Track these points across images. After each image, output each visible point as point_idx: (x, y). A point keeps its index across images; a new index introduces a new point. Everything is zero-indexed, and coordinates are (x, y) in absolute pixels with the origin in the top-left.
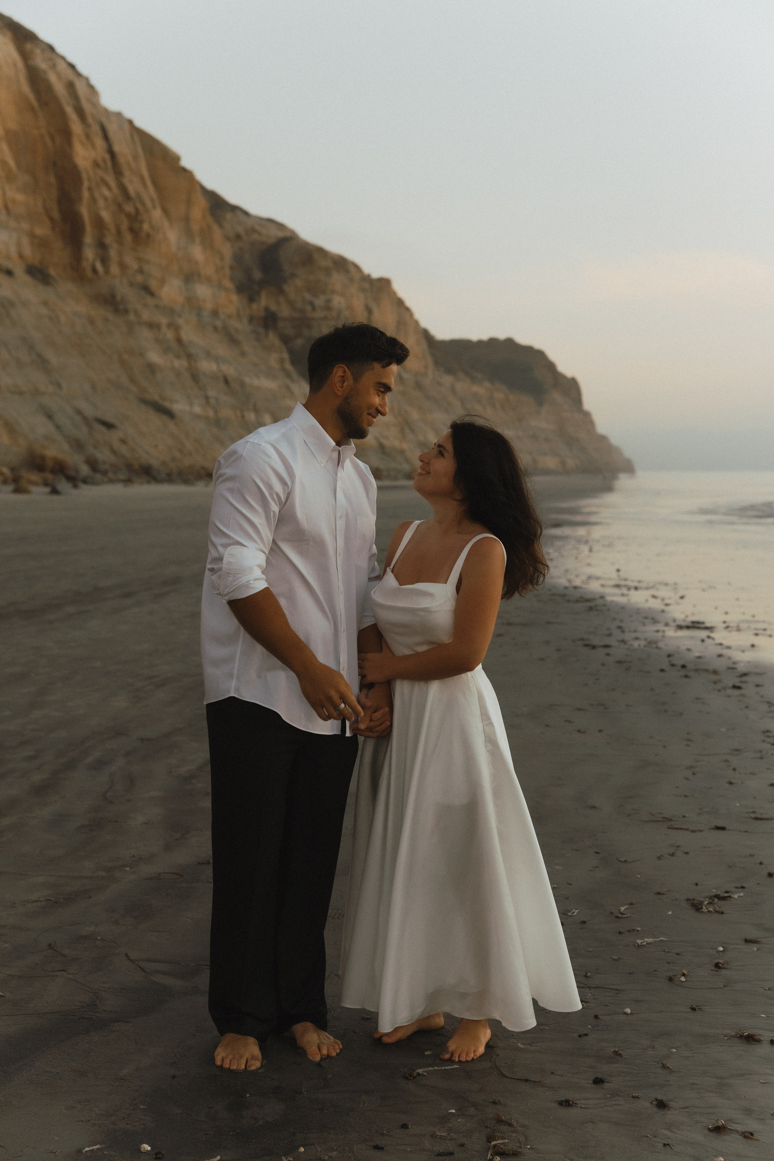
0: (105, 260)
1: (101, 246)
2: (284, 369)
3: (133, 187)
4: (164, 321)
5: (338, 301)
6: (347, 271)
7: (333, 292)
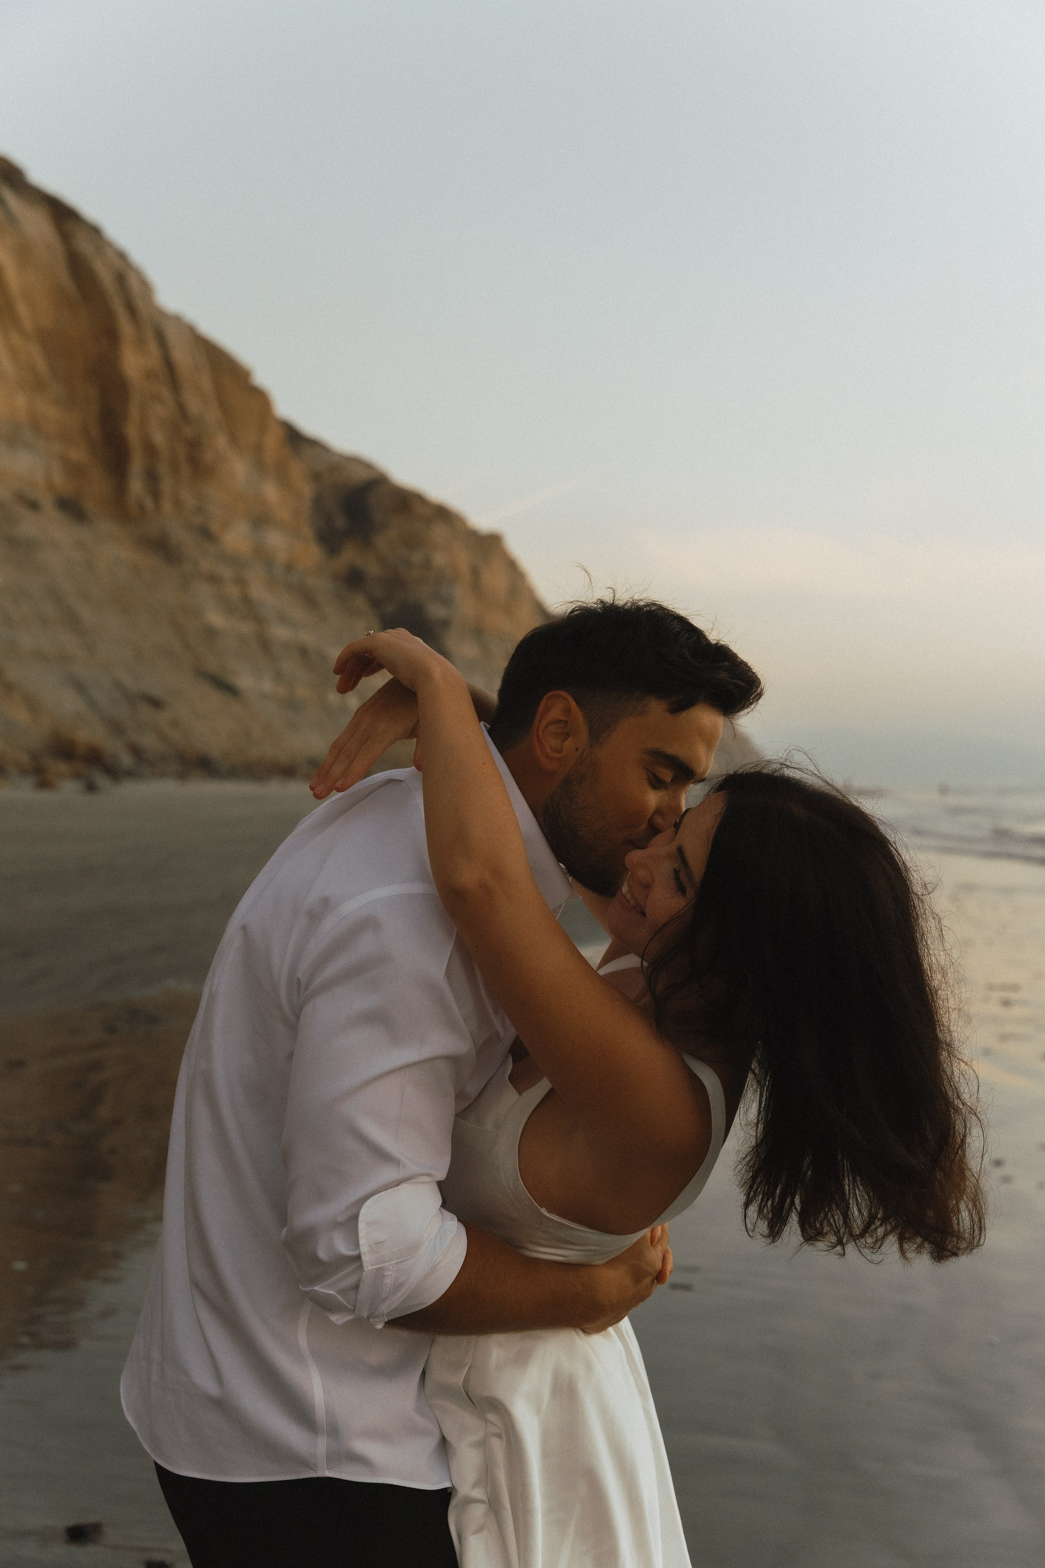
0: (156, 494)
1: (152, 477)
3: (194, 405)
4: (227, 572)
7: (434, 547)
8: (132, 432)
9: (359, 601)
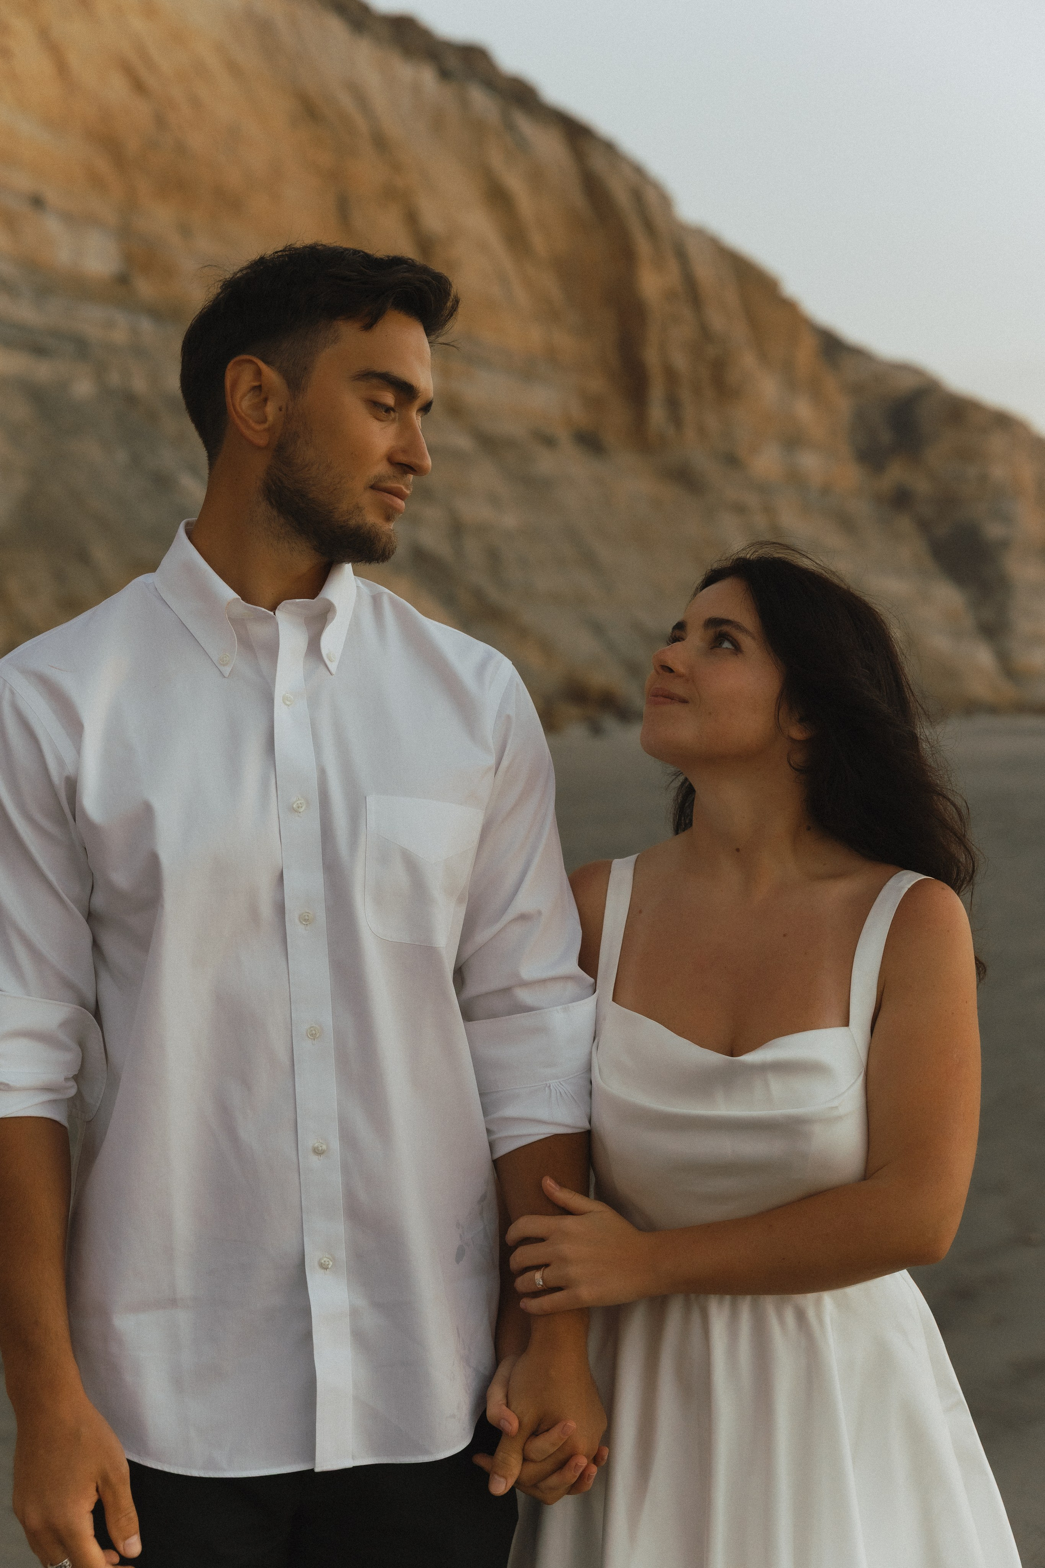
0: (678, 421)
2: (920, 567)
3: (718, 322)
4: (754, 501)
6: (1011, 433)
7: (992, 459)
8: (652, 357)
9: (905, 524)
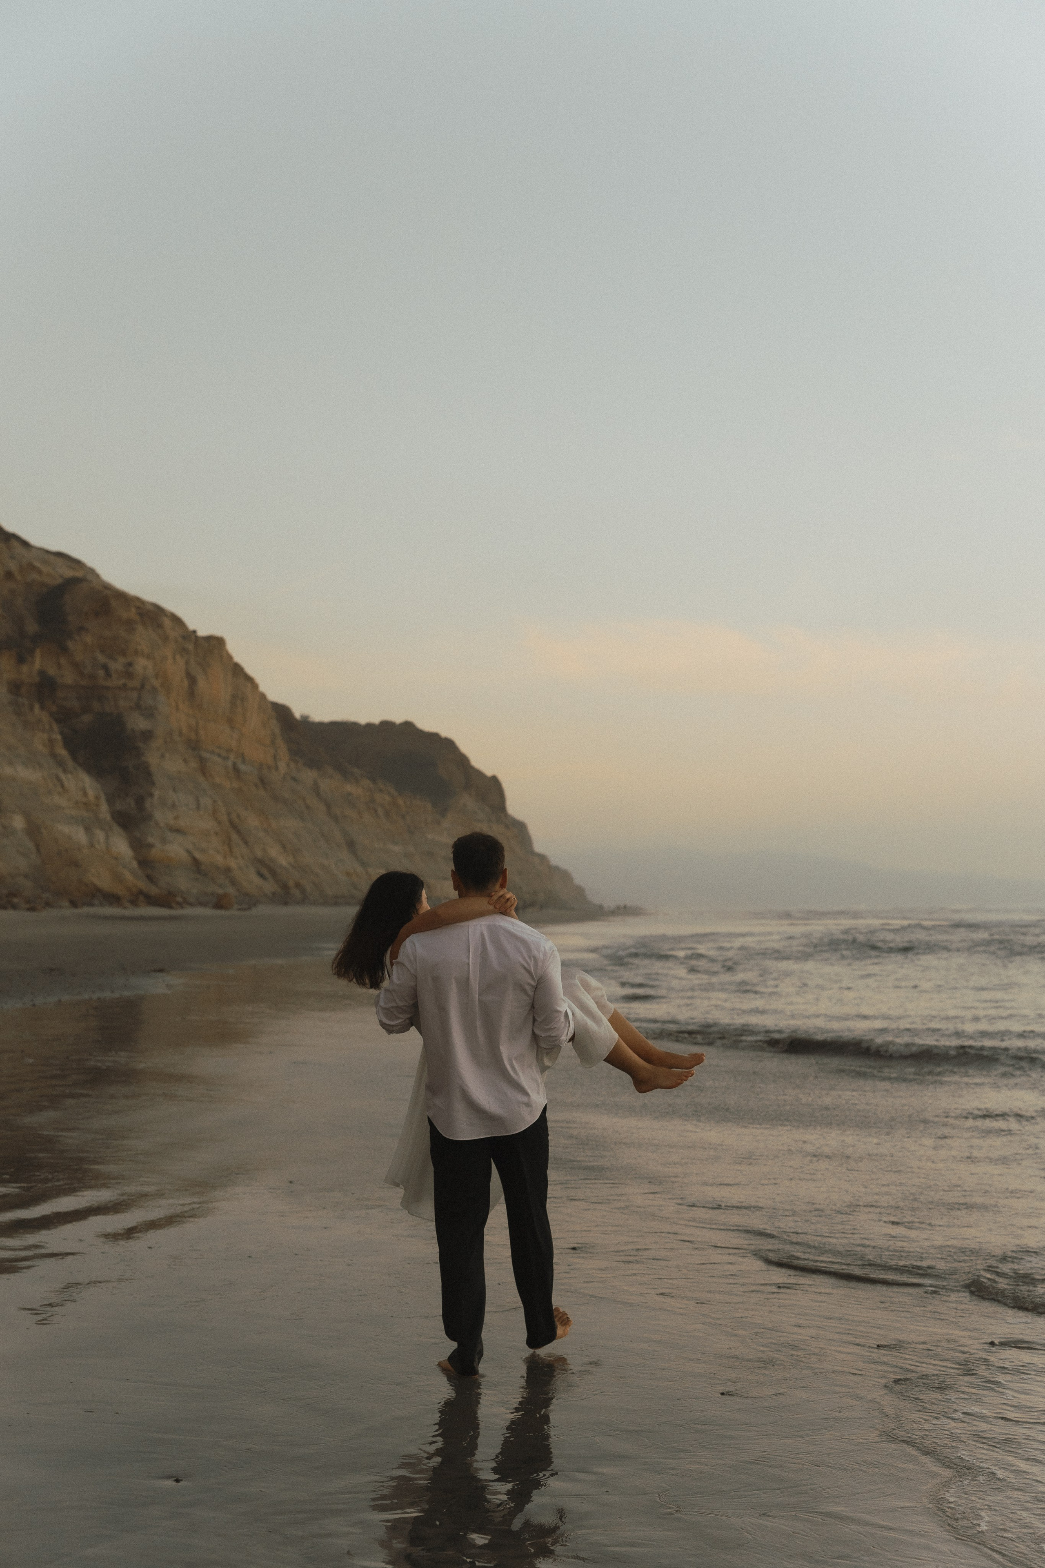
2: (54, 756)
5: (142, 665)
6: (160, 626)
7: (136, 653)
9: (42, 714)
